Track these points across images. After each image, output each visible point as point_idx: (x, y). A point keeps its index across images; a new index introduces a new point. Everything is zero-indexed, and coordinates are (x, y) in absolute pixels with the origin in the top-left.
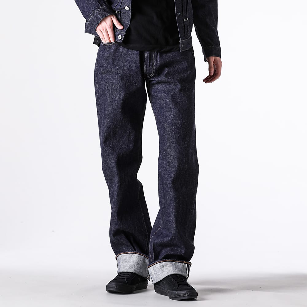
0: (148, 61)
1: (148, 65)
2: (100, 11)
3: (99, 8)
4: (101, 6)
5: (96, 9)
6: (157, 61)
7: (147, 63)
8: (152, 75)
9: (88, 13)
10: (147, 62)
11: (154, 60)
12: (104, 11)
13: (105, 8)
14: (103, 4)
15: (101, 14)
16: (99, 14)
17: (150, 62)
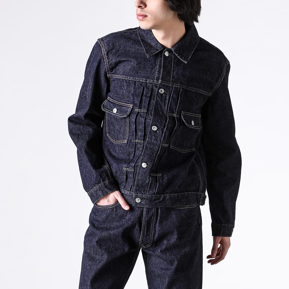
0: (146, 231)
1: (146, 235)
2: (101, 187)
3: (101, 183)
4: (102, 180)
5: (96, 184)
6: (155, 231)
7: (144, 233)
8: (148, 246)
9: (89, 185)
10: (144, 231)
11: (152, 230)
12: (106, 187)
13: (107, 183)
14: (105, 178)
15: (102, 191)
16: (99, 190)
17: (147, 232)
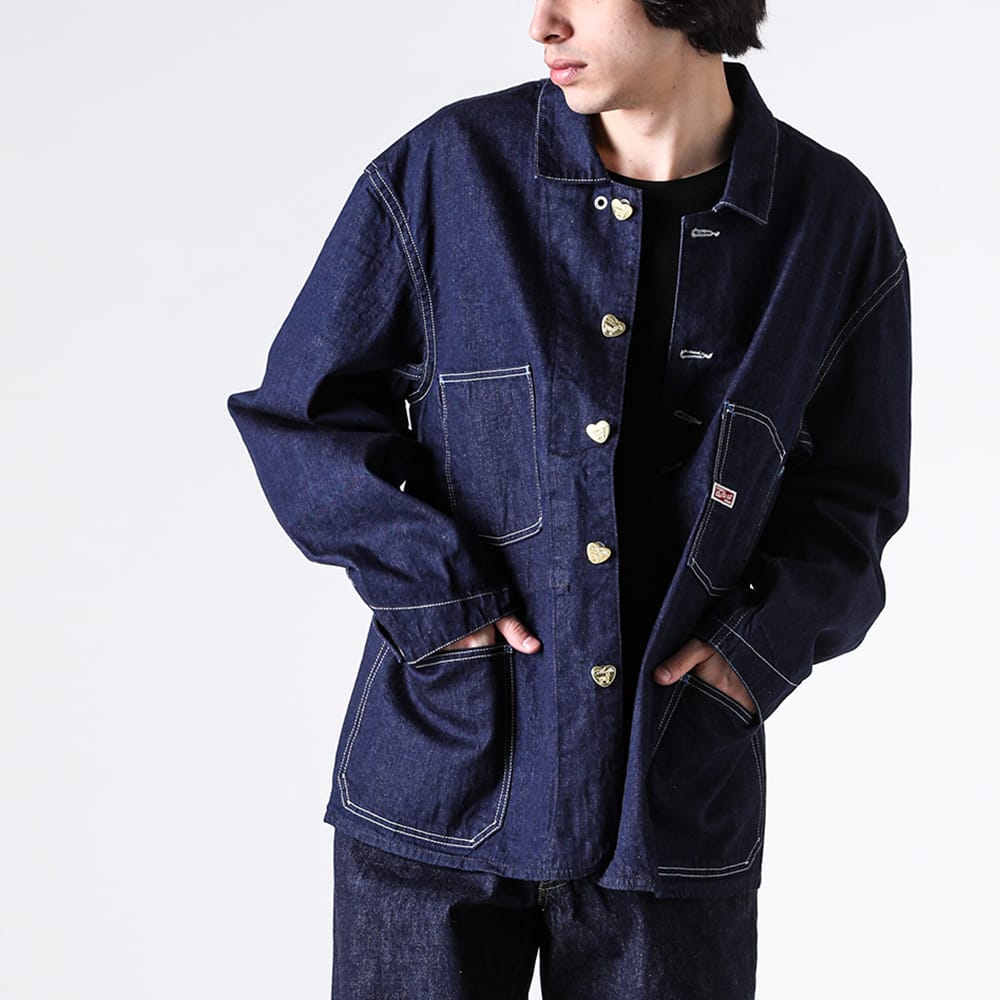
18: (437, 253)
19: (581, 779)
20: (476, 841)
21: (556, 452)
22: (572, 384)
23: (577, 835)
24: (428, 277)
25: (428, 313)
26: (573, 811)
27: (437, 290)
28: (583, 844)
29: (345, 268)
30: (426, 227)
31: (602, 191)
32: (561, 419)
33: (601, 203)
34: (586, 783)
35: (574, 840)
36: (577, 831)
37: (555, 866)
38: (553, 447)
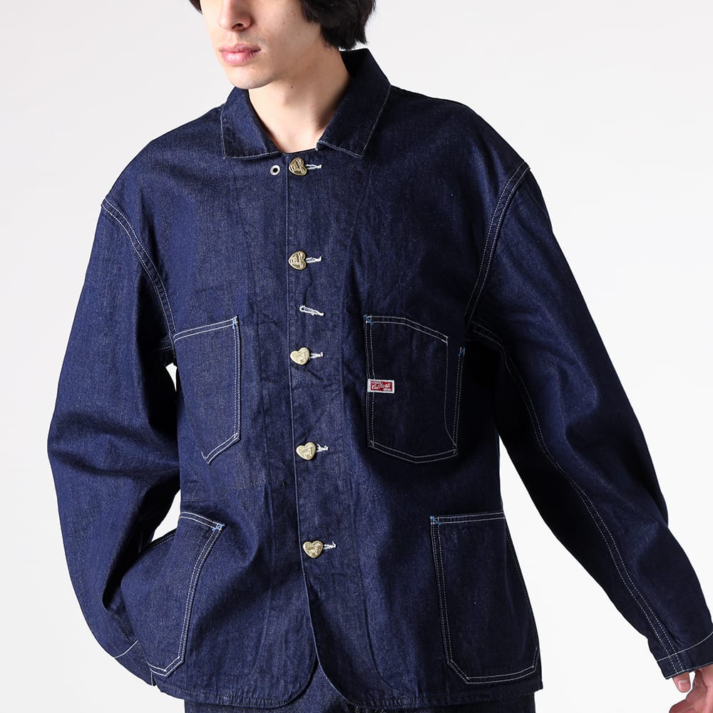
18: (160, 247)
19: (283, 628)
20: (168, 670)
21: (267, 379)
22: (274, 326)
23: (275, 673)
24: (157, 267)
25: (163, 294)
26: (274, 653)
27: (167, 275)
28: (278, 681)
29: (104, 279)
30: (147, 229)
31: (276, 161)
32: (268, 353)
33: (275, 170)
34: (287, 632)
35: (272, 677)
36: (275, 669)
37: (254, 696)
38: (264, 375)
